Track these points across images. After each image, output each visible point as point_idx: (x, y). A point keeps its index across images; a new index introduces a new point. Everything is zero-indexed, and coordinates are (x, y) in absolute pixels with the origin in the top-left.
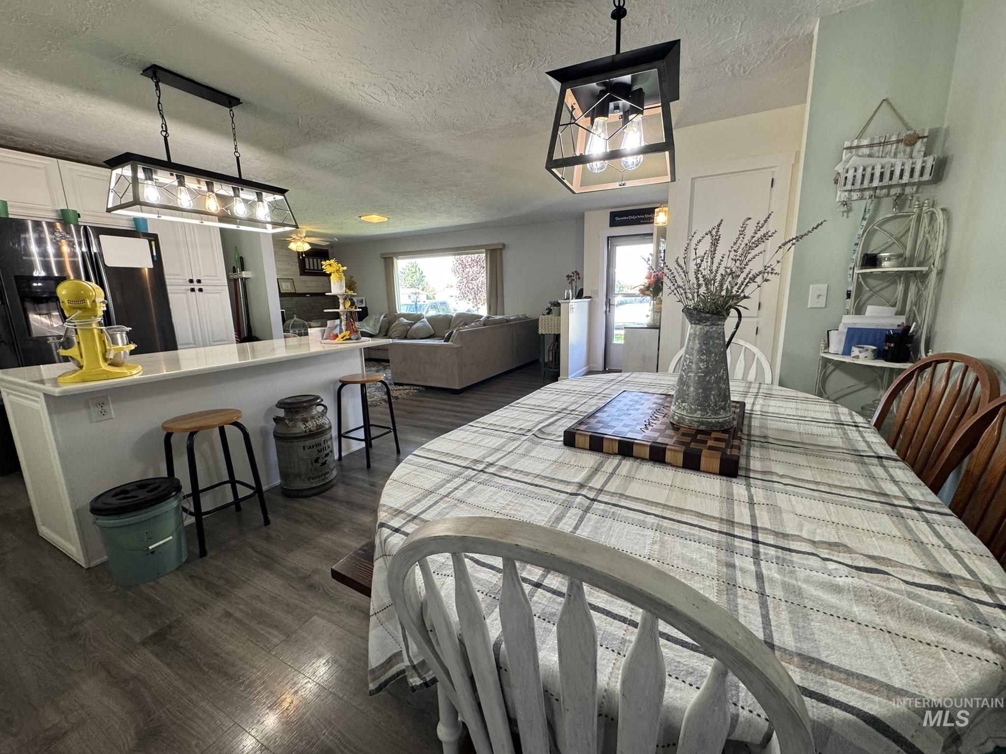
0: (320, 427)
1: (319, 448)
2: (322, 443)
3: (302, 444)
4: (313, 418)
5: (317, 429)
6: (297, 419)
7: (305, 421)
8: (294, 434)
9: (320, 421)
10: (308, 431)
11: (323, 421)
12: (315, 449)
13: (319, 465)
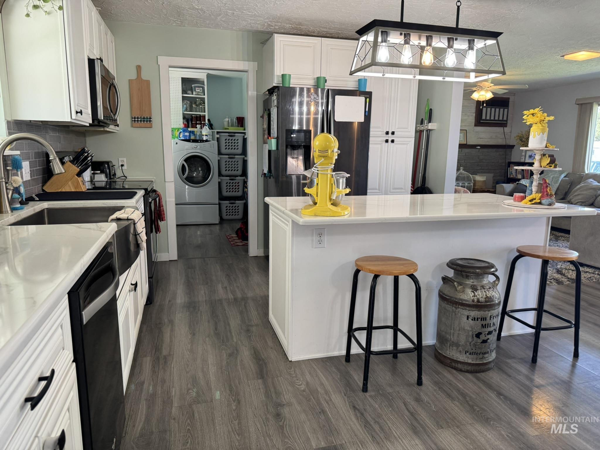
0: (489, 299)
1: (484, 323)
2: (488, 318)
3: (466, 313)
4: (483, 287)
5: (486, 302)
6: (467, 285)
7: (474, 289)
8: (461, 300)
9: (490, 293)
10: (476, 300)
11: (494, 294)
12: (479, 323)
13: (480, 341)
